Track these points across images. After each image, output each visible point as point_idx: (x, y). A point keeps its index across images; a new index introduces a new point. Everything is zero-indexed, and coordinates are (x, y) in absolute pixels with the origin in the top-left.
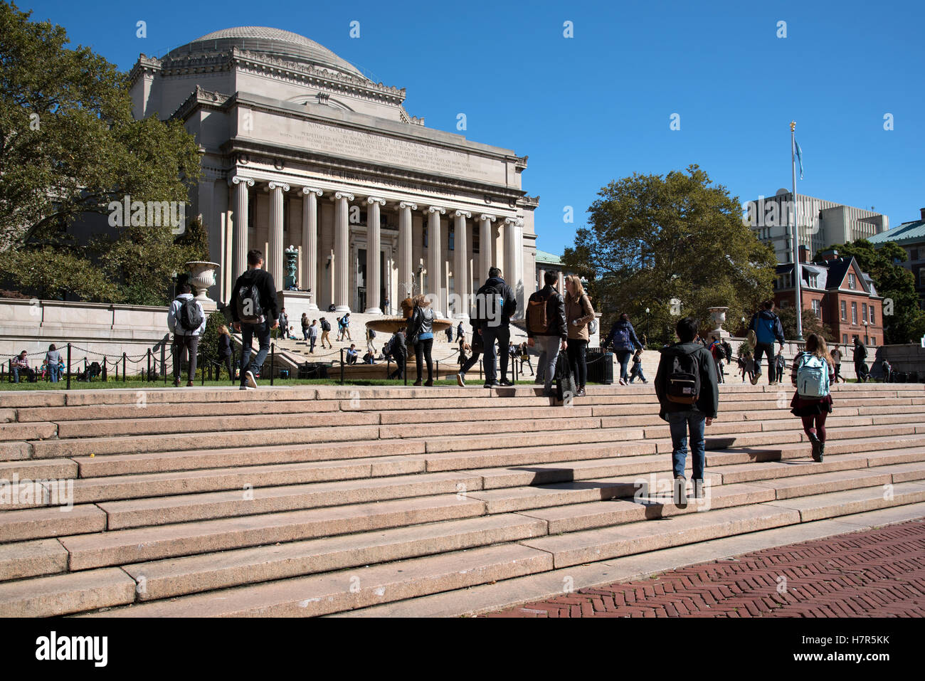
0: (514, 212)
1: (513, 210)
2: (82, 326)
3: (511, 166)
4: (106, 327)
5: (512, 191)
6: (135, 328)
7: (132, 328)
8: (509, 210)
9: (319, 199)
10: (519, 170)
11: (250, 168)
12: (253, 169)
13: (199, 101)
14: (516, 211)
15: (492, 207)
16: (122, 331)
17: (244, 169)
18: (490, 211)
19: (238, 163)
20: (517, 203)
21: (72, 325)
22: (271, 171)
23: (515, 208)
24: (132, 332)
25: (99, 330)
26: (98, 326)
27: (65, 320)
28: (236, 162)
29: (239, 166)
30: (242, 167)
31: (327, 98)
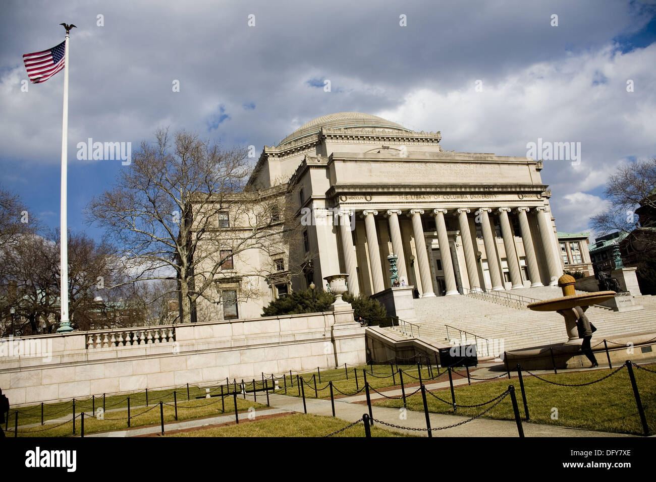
0: (542, 202)
1: (541, 201)
2: (259, 335)
3: (533, 168)
4: (276, 334)
5: (537, 186)
6: (296, 332)
7: (293, 332)
8: (537, 201)
9: (400, 217)
10: (538, 170)
11: (348, 203)
12: (351, 203)
13: (308, 164)
14: (543, 201)
15: (525, 201)
16: (287, 336)
17: (345, 205)
18: (524, 204)
19: (340, 201)
20: (542, 195)
21: (253, 336)
22: (363, 203)
23: (542, 199)
24: (294, 335)
25: (271, 337)
26: (269, 335)
27: (247, 333)
28: (339, 201)
29: (341, 203)
30: (343, 203)
31: (388, 148)
